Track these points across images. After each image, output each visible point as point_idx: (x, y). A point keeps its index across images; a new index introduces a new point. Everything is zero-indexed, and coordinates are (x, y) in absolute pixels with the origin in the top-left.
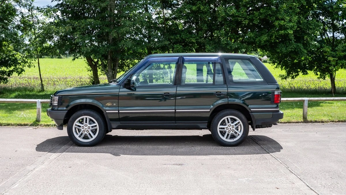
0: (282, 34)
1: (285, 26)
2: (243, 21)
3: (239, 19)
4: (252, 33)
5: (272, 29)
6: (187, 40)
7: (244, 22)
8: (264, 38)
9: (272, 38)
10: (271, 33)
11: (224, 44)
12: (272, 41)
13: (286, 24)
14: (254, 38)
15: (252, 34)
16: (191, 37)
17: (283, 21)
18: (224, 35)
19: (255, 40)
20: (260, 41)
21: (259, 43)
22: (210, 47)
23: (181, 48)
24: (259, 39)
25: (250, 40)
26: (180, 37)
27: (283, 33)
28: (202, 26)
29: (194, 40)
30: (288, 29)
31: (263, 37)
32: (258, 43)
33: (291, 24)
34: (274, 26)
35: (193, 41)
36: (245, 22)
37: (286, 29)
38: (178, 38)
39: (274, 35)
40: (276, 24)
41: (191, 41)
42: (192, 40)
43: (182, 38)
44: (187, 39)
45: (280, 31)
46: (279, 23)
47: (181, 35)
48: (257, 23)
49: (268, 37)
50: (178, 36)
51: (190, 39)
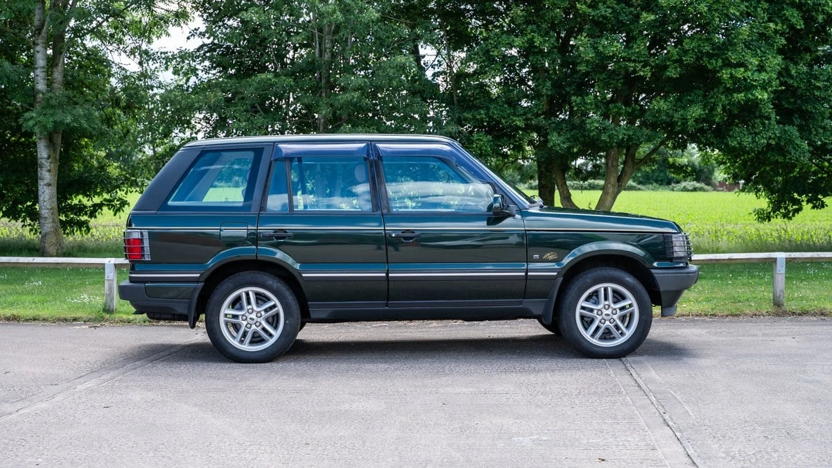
0: (739, 102)
1: (749, 81)
2: (640, 70)
3: (630, 66)
4: (663, 100)
5: (715, 90)
6: (503, 121)
7: (642, 74)
8: (696, 111)
9: (714, 113)
10: (713, 100)
11: (593, 130)
12: (715, 119)
13: (750, 75)
14: (671, 112)
15: (665, 102)
16: (514, 114)
17: (742, 69)
18: (593, 106)
19: (672, 117)
20: (685, 120)
21: (683, 124)
22: (560, 138)
23: (489, 141)
24: (682, 115)
26: (485, 115)
27: (742, 100)
28: (541, 87)
29: (520, 121)
30: (755, 87)
31: (691, 109)
32: (679, 124)
33: (764, 76)
34: (719, 81)
35: (518, 123)
36: (644, 72)
37: (749, 88)
38: (482, 118)
39: (720, 105)
40: (725, 76)
41: (513, 122)
43: (490, 117)
44: (504, 118)
45: (735, 95)
46: (731, 74)
47: (488, 109)
48: (675, 76)
49: (704, 110)
50: (482, 112)
51: (512, 119)
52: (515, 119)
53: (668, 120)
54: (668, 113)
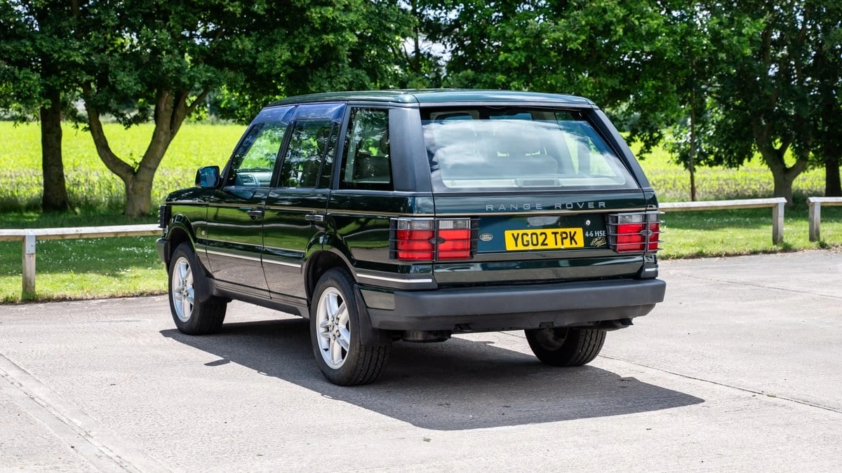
0: (328, 43)
1: (338, 21)
2: (228, 4)
5: (301, 30)
6: (56, 56)
8: (283, 53)
9: (301, 55)
10: (299, 41)
12: (300, 62)
13: (338, 15)
14: (254, 52)
15: (249, 41)
16: (66, 47)
17: (331, 9)
19: (256, 58)
20: (271, 62)
21: (269, 66)
24: (268, 57)
25: (243, 60)
26: (32, 46)
27: (332, 42)
29: (78, 56)
30: (344, 29)
31: (277, 51)
32: (265, 66)
33: (352, 17)
34: (308, 21)
36: (232, 7)
37: (338, 29)
38: (28, 51)
39: (308, 46)
40: (314, 15)
42: (71, 57)
43: (38, 50)
44: (55, 52)
45: (325, 36)
46: (320, 13)
47: (32, 39)
49: (291, 52)
50: (28, 43)
51: (65, 54)
52: (72, 53)
53: (250, 61)
54: (251, 53)
